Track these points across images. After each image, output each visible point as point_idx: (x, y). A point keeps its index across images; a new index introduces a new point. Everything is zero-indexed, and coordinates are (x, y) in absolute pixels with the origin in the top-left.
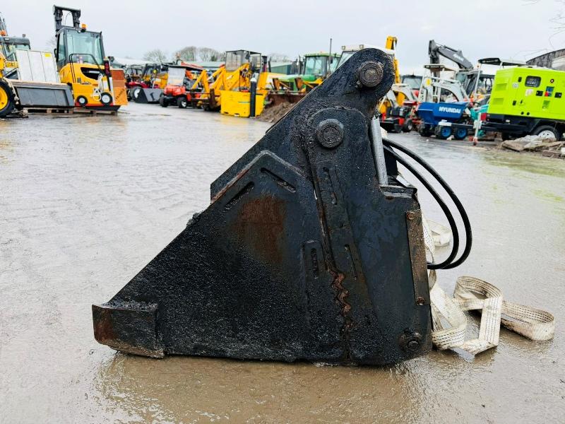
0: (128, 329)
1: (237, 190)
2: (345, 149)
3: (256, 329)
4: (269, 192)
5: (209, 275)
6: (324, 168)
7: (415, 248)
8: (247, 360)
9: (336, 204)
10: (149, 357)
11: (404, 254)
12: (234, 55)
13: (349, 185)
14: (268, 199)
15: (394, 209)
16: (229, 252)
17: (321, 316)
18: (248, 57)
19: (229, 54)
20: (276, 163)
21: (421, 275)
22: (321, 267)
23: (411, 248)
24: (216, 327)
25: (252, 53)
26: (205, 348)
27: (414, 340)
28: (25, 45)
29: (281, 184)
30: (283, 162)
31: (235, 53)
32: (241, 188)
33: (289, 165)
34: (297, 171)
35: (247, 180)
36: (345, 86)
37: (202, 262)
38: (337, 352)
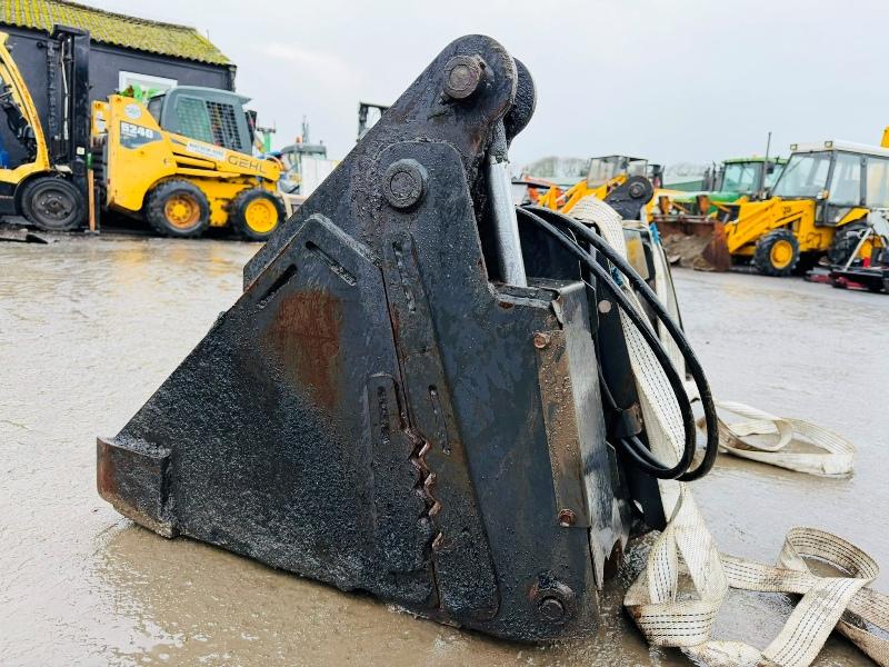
0: (130, 482)
1: (275, 277)
2: (430, 210)
3: (295, 519)
4: (317, 282)
5: (234, 414)
6: (394, 244)
7: (553, 406)
8: (280, 571)
9: (415, 310)
10: (154, 532)
11: (533, 415)
12: (603, 164)
13: (437, 277)
14: (316, 295)
15: (514, 327)
16: (262, 380)
17: (393, 514)
18: (625, 165)
19: (596, 163)
20: (328, 235)
21: (566, 465)
22: (394, 423)
23: (545, 406)
24: (241, 504)
25: (632, 160)
26: (225, 535)
27: (554, 598)
28: (321, 153)
29: (334, 269)
30: (340, 233)
31: (605, 160)
32: (280, 273)
33: (350, 239)
34: (360, 249)
35: (288, 261)
36: (433, 102)
37: (226, 392)
38: (419, 590)
